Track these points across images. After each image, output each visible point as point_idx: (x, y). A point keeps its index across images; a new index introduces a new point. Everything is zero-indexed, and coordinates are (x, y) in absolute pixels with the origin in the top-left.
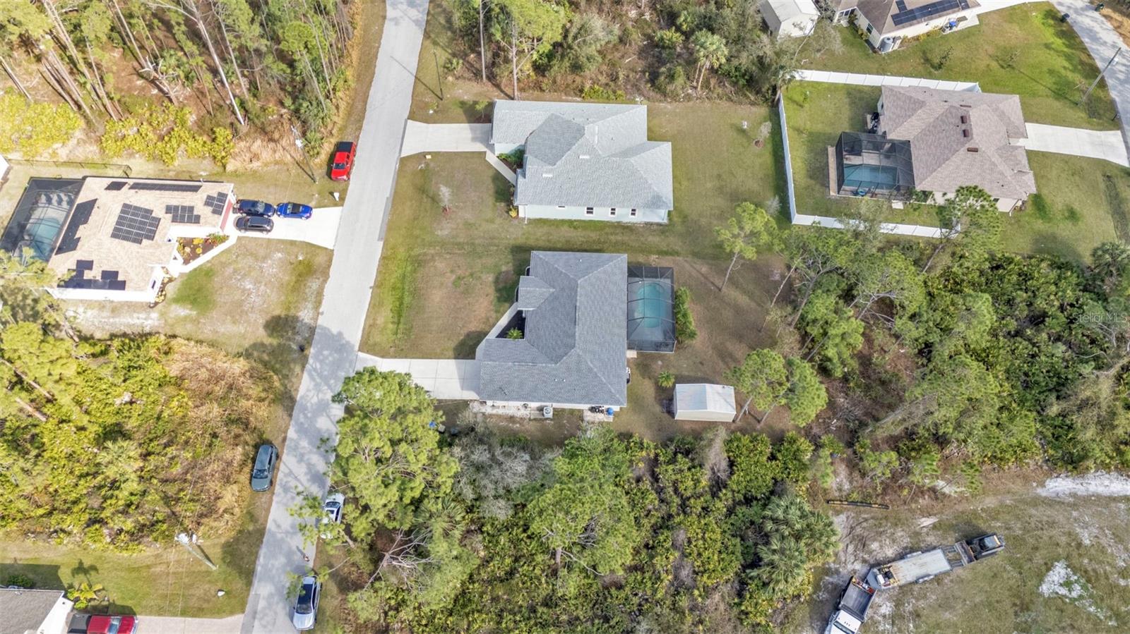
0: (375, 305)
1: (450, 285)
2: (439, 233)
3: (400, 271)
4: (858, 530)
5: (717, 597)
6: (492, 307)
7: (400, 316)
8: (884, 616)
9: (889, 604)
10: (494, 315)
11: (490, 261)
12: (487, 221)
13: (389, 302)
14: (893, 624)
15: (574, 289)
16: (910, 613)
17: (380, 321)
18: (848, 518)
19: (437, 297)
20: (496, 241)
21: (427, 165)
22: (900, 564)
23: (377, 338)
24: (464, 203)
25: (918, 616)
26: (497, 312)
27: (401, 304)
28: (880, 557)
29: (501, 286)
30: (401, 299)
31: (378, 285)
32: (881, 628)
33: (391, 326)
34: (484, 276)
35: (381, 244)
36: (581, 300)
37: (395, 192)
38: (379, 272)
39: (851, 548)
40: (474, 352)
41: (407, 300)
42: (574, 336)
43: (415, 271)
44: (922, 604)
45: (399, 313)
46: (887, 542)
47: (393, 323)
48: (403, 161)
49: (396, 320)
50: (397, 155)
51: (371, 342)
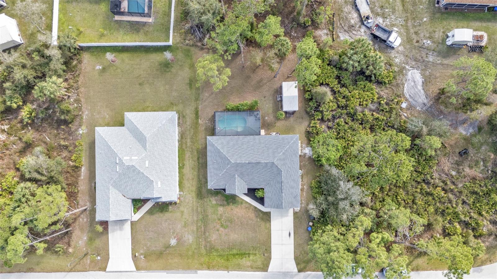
0: (239, 268)
1: (226, 230)
2: (191, 241)
3: (216, 258)
4: (346, 28)
5: (382, 93)
6: (239, 206)
7: (245, 254)
8: (384, 21)
9: (378, 19)
10: (244, 205)
11: (210, 211)
12: (182, 215)
13: (235, 261)
14: (386, 18)
15: (237, 165)
16: (381, 10)
17: (249, 264)
18: (340, 32)
19: (235, 236)
20: (195, 208)
21: (142, 254)
22: (361, 11)
23: (259, 263)
24: (170, 229)
25: (382, 7)
26: (242, 203)
27: (237, 254)
28: (358, 20)
29: (225, 203)
30: (234, 255)
31: (227, 268)
32: (389, 23)
33: (251, 257)
34: (220, 213)
35: (199, 272)
36: (244, 160)
37: (163, 269)
38: (218, 269)
39: (354, 32)
40: (266, 213)
41: (235, 251)
42: (266, 163)
43: (217, 250)
44: (377, 4)
45: (242, 255)
46: (351, 16)
47: (249, 257)
48: (138, 268)
49: (247, 256)
50: (134, 273)
51: (262, 266)
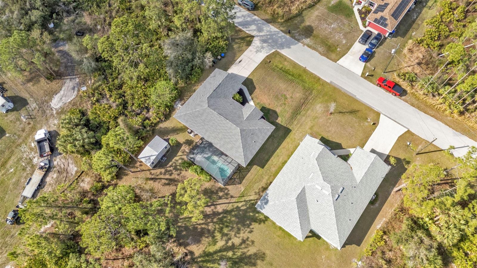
0: (295, 65)
1: (285, 93)
2: (319, 105)
3: (308, 82)
4: (65, 174)
6: (262, 103)
7: (284, 71)
8: (34, 157)
9: (36, 162)
10: (257, 101)
11: (287, 115)
12: (312, 127)
13: (295, 71)
14: (30, 159)
15: (237, 125)
16: (27, 167)
17: (286, 63)
18: (72, 175)
19: (282, 85)
20: (298, 126)
21: (368, 122)
22: (41, 178)
23: (278, 59)
24: (330, 123)
25: (23, 170)
26: (258, 104)
27: (290, 74)
28: (50, 174)
29: (271, 112)
30: (293, 76)
31: (305, 70)
32: (33, 153)
33: (281, 66)
34: (280, 108)
35: (329, 81)
36: (229, 124)
37: (357, 101)
38: (312, 74)
39: (62, 166)
40: (245, 85)
41: (290, 77)
42: (214, 110)
43: (303, 86)
44: (25, 174)
45: (287, 72)
46: (52, 181)
47: (282, 68)
48: (378, 114)
49: (283, 69)
50: (384, 113)
51: (278, 56)
